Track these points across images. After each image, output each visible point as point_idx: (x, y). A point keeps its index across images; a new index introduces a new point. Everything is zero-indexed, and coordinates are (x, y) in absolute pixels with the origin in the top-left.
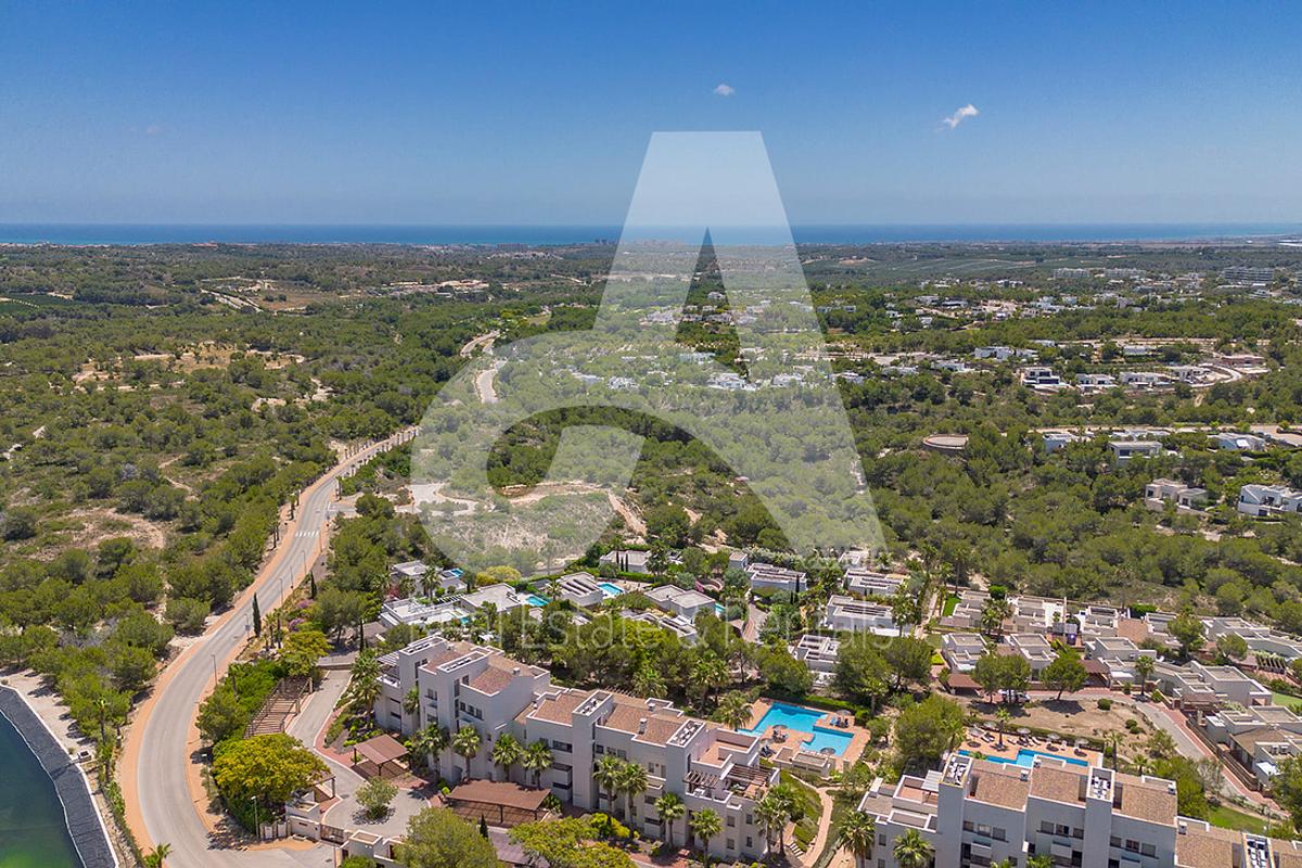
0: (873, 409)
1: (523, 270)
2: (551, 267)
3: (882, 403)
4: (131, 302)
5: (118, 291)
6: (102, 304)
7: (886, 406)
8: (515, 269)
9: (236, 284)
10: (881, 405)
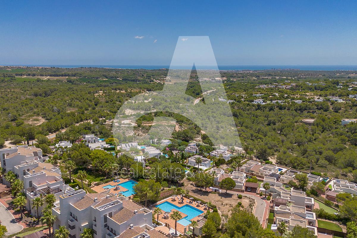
0: (303, 112)
1: (239, 75)
2: (248, 74)
3: (306, 110)
4: (134, 81)
5: (132, 78)
6: (126, 81)
7: (307, 111)
8: (237, 75)
9: (161, 78)
10: (306, 111)
